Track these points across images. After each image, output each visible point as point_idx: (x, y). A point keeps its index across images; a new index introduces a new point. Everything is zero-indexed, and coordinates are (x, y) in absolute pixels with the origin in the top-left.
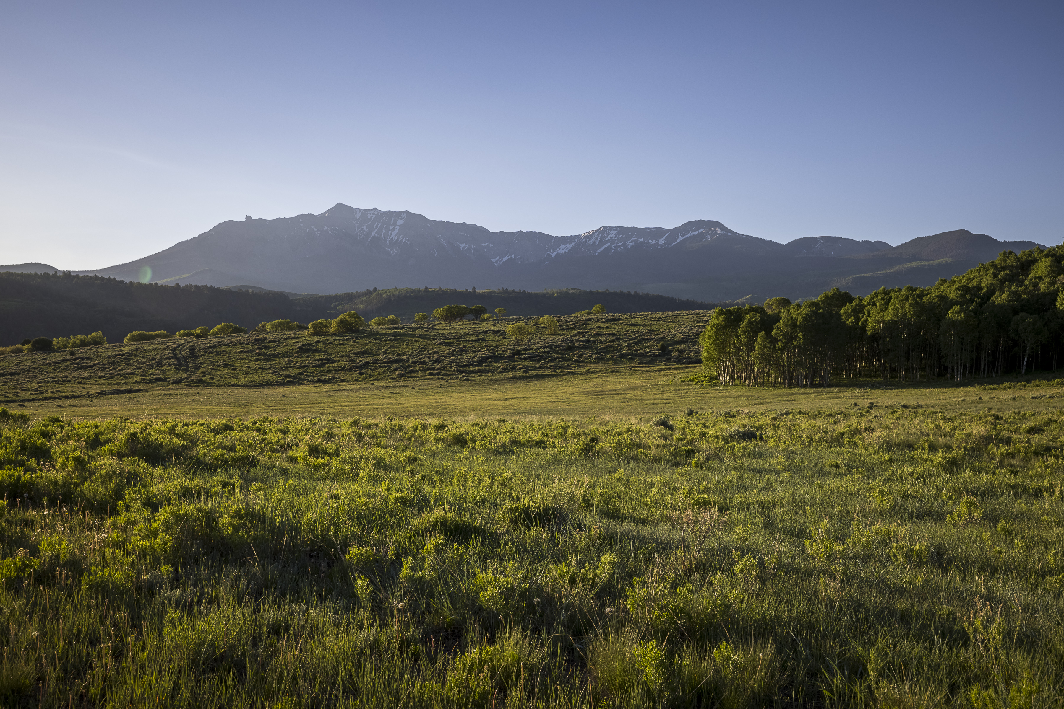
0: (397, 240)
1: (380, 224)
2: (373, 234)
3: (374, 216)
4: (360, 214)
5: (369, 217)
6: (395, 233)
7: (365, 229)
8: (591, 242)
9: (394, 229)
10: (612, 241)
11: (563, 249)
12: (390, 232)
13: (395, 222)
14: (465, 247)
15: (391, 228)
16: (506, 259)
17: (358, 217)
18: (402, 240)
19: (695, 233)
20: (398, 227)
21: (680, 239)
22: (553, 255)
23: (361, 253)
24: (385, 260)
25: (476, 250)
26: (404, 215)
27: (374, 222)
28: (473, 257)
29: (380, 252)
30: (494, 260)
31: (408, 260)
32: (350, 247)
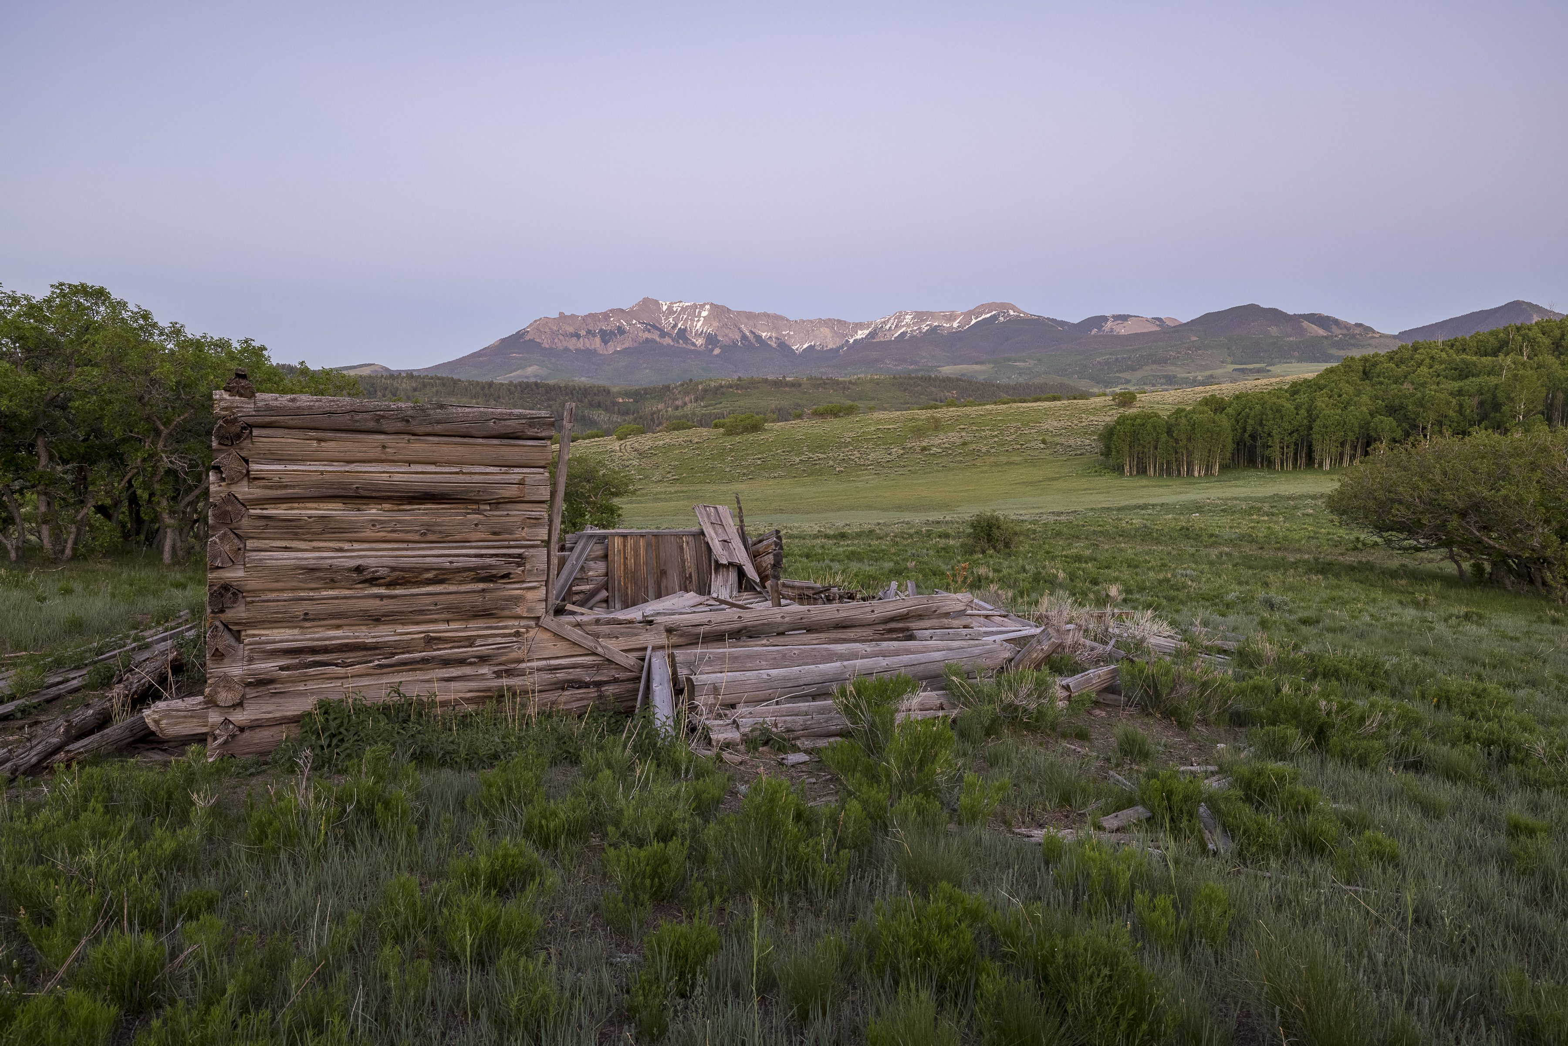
0: (702, 331)
1: (685, 317)
2: (679, 326)
3: (679, 309)
4: (666, 307)
5: (674, 309)
6: (700, 324)
7: (671, 321)
8: (887, 327)
9: (698, 321)
10: (908, 325)
11: (861, 334)
12: (695, 323)
13: (700, 313)
14: (766, 336)
15: (696, 319)
16: (805, 346)
17: (664, 310)
18: (707, 331)
19: (988, 315)
20: (702, 319)
21: (974, 321)
22: (851, 341)
23: (668, 345)
24: (691, 351)
25: (777, 338)
26: (708, 307)
27: (679, 314)
28: (774, 345)
29: (686, 344)
30: (794, 348)
31: (713, 350)
32: (658, 339)
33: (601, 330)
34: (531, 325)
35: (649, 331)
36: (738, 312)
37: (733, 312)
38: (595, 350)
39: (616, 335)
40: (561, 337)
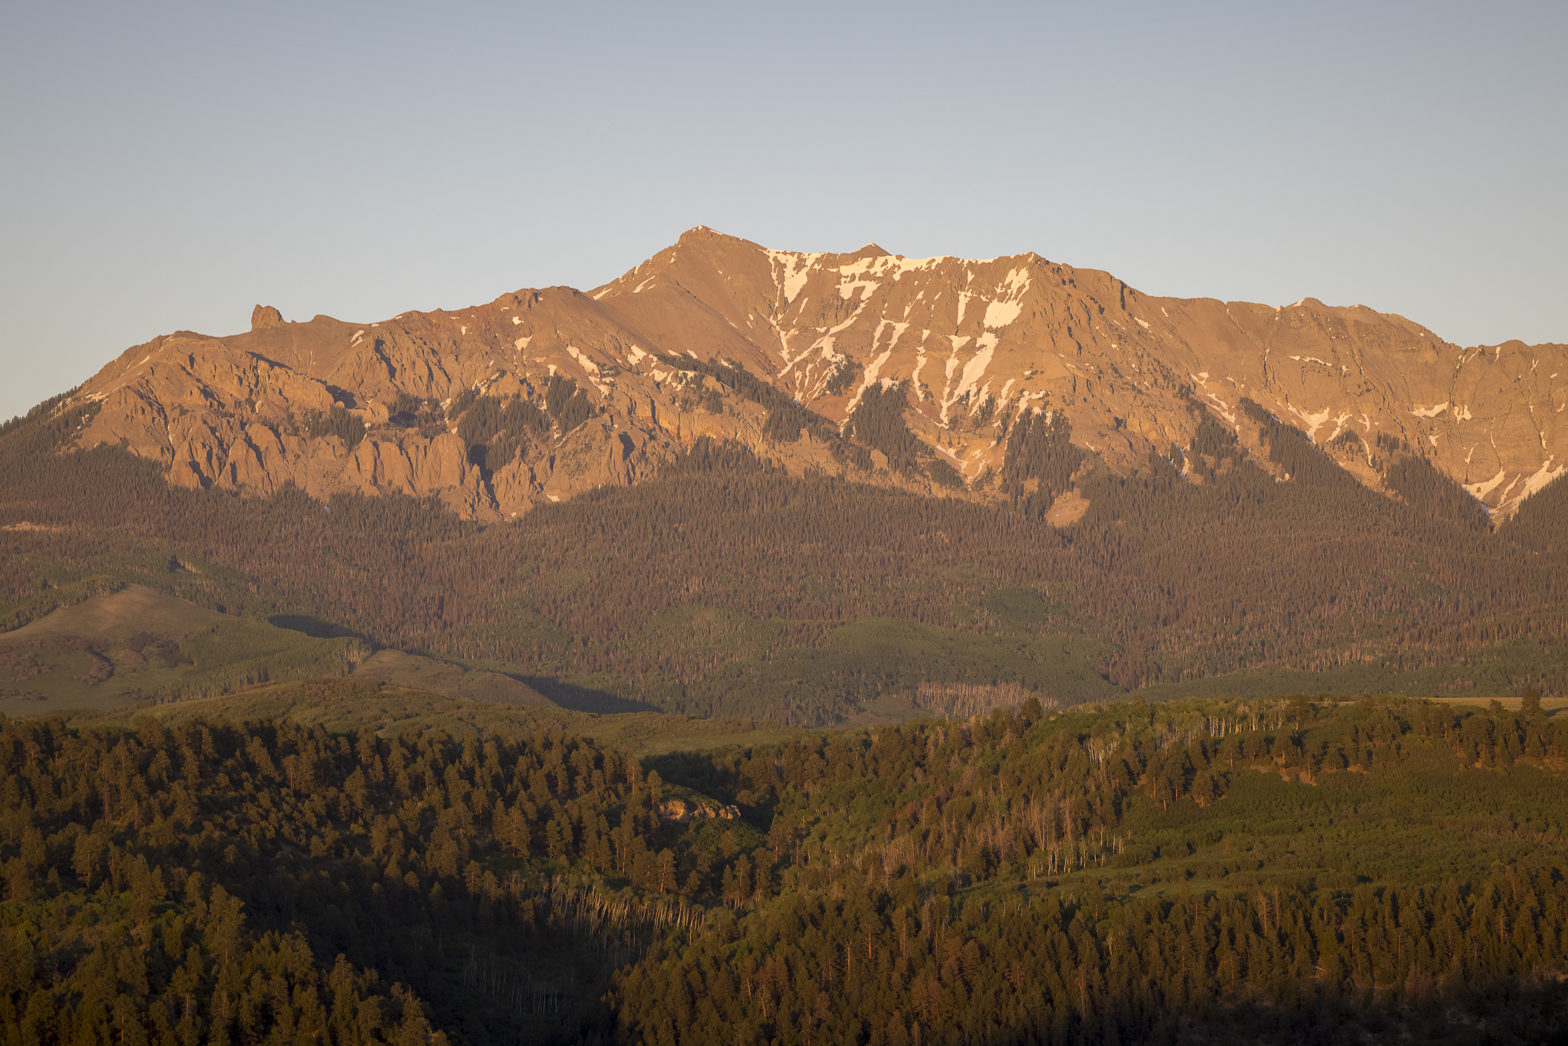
0: (991, 402)
1: (901, 328)
2: (870, 376)
3: (871, 287)
4: (802, 279)
5: (846, 291)
6: (976, 368)
7: (827, 352)
9: (970, 350)
12: (952, 364)
13: (977, 309)
14: (1328, 426)
15: (958, 342)
16: (1538, 480)
17: (791, 296)
18: (1012, 404)
20: (989, 340)
23: (813, 473)
24: (930, 506)
25: (1385, 442)
26: (1018, 278)
27: (871, 316)
28: (1370, 478)
29: (909, 468)
30: (1479, 490)
31: (1044, 503)
32: (760, 448)
33: (468, 398)
34: (110, 371)
35: (715, 404)
36: (1179, 306)
37: (1152, 304)
38: (435, 502)
39: (542, 426)
40: (262, 436)
